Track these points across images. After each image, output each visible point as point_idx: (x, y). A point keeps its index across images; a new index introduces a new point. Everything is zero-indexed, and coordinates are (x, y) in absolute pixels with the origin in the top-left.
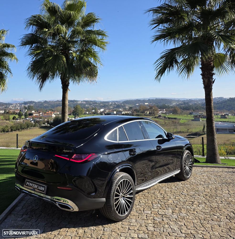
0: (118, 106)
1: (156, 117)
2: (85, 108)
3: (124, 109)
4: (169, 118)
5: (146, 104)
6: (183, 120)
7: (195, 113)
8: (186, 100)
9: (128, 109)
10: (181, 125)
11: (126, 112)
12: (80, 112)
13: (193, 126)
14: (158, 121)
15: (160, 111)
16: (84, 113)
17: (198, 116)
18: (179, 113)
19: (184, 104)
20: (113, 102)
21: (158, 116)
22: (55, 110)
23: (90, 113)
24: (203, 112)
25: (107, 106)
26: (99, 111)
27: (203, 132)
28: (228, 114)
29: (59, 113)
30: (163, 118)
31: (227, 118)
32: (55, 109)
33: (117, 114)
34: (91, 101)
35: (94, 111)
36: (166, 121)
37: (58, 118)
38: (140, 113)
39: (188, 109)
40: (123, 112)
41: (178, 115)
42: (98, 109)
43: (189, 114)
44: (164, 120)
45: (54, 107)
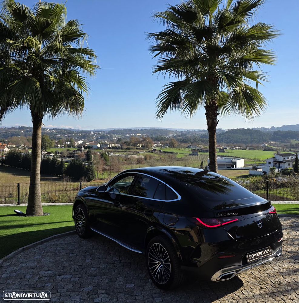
0: (103, 137)
1: (151, 151)
2: (55, 138)
3: (110, 140)
4: (165, 152)
5: (138, 134)
6: (181, 155)
7: (193, 146)
8: (183, 131)
9: (116, 141)
10: (178, 160)
11: (113, 145)
12: (48, 144)
13: (190, 161)
14: (152, 157)
15: (155, 144)
16: (55, 146)
17: (196, 150)
18: (176, 146)
19: (182, 136)
20: (96, 131)
21: (153, 150)
22: (9, 142)
23: (63, 147)
24: (201, 146)
25: (87, 137)
26: (77, 143)
28: (226, 147)
29: (15, 146)
30: (158, 152)
31: (225, 152)
32: (9, 139)
33: (101, 147)
34: (65, 130)
35: (69, 143)
36: (161, 156)
37: (14, 153)
38: (131, 146)
39: (186, 142)
40: (109, 145)
41: (175, 148)
42: (74, 140)
43: (187, 148)
44: (159, 155)
45: (7, 137)
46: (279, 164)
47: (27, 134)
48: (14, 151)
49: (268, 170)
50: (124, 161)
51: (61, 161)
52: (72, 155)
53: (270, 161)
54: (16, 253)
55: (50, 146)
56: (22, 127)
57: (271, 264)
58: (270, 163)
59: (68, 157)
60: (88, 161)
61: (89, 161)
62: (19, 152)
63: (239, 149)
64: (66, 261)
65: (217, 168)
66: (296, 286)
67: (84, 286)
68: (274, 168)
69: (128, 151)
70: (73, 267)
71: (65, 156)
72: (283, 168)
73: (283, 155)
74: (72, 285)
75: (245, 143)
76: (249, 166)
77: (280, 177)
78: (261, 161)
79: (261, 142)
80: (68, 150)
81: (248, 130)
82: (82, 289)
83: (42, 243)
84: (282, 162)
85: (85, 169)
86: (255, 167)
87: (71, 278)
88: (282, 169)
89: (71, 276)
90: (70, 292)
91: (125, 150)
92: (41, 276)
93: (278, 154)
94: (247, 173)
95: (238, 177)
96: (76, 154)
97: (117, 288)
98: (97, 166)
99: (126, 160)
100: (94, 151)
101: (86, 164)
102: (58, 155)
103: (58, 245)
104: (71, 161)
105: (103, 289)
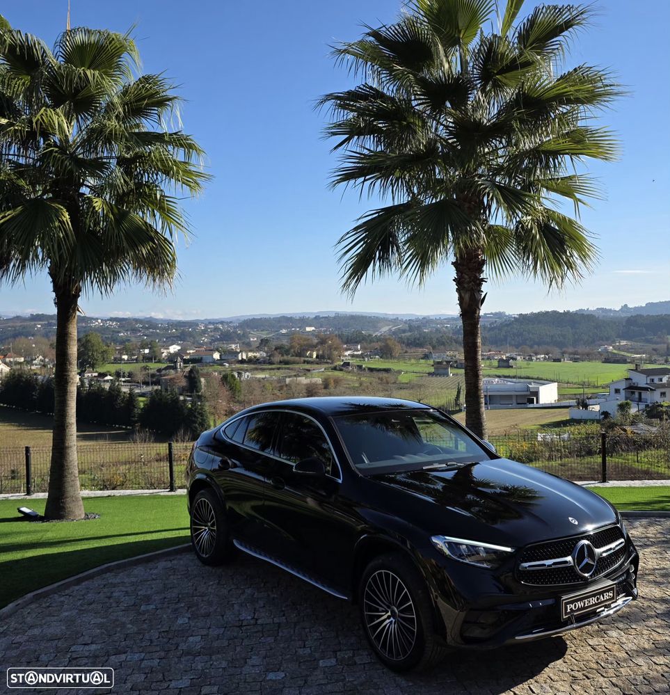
0: (227, 337)
1: (337, 368)
2: (115, 341)
3: (243, 343)
4: (371, 370)
5: (308, 329)
6: (408, 375)
7: (437, 355)
8: (414, 318)
9: (257, 344)
10: (402, 387)
11: (250, 354)
12: (99, 355)
13: (430, 390)
14: (341, 380)
15: (347, 350)
16: (115, 359)
17: (445, 363)
18: (397, 355)
19: (410, 330)
20: (210, 322)
21: (342, 365)
22: (9, 350)
23: (133, 360)
24: (457, 353)
25: (190, 337)
26: (165, 351)
27: (457, 404)
28: (515, 356)
29: (22, 360)
30: (355, 370)
31: (512, 367)
32: (9, 344)
33: (221, 359)
34: (137, 321)
35: (147, 351)
36: (362, 379)
37: (20, 376)
38: (293, 356)
39: (421, 345)
40: (240, 355)
41: (395, 361)
42: (159, 344)
43: (422, 358)
44: (356, 376)
45: (5, 339)
46: (640, 394)
47: (50, 332)
48: (20, 372)
49: (612, 408)
50: (276, 392)
51: (129, 394)
52: (155, 379)
53: (617, 388)
54: (19, 604)
55: (104, 359)
56: (38, 315)
57: (601, 624)
58: (617, 391)
59: (146, 383)
60: (192, 392)
61: (195, 393)
62: (32, 373)
63: (545, 359)
64: (132, 622)
65: (483, 405)
66: (655, 673)
67: (171, 678)
68: (627, 404)
69: (285, 369)
70: (147, 636)
71: (138, 383)
72: (649, 402)
73: (648, 373)
74: (143, 676)
75: (560, 345)
76: (570, 399)
77: (641, 425)
78: (597, 387)
79: (598, 343)
80: (145, 368)
81: (567, 314)
82: (166, 685)
83: (78, 582)
84: (646, 389)
85: (186, 411)
86: (583, 401)
87: (143, 660)
88: (647, 406)
89: (143, 654)
90: (139, 690)
91: (279, 366)
92: (74, 656)
93: (636, 370)
94: (564, 415)
95: (543, 426)
96: (164, 375)
97: (245, 682)
98: (213, 403)
99: (281, 388)
100: (206, 370)
101: (188, 399)
102: (123, 379)
103: (114, 585)
104: (154, 394)
105: (214, 684)
